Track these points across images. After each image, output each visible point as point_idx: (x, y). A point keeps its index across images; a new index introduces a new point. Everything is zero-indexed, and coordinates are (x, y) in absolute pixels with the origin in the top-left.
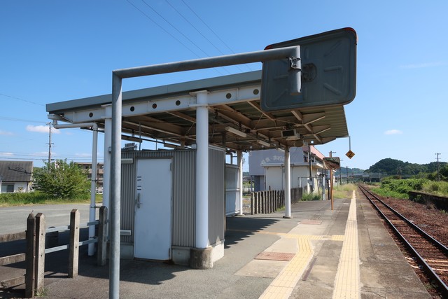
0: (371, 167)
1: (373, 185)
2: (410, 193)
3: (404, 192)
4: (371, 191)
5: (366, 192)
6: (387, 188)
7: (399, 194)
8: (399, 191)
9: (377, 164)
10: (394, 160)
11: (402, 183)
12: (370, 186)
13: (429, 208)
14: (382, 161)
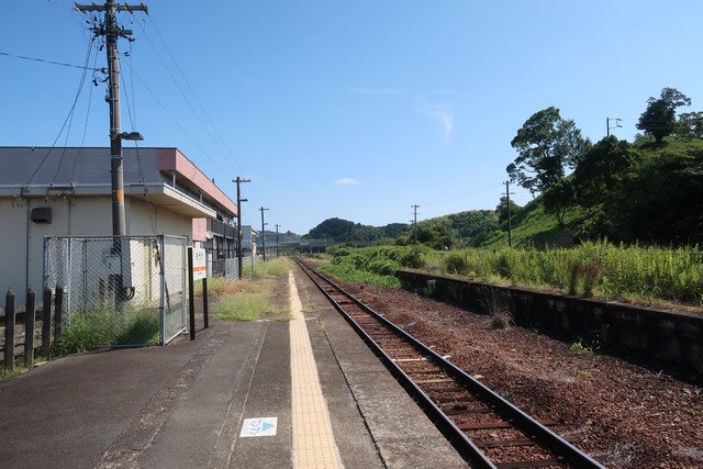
0: (311, 231)
1: (317, 257)
2: (399, 274)
3: (386, 271)
4: (318, 269)
5: (309, 272)
6: (347, 264)
7: (377, 277)
8: (375, 270)
9: (320, 226)
10: (343, 221)
11: (375, 254)
12: (314, 260)
13: (498, 325)
14: (327, 223)
